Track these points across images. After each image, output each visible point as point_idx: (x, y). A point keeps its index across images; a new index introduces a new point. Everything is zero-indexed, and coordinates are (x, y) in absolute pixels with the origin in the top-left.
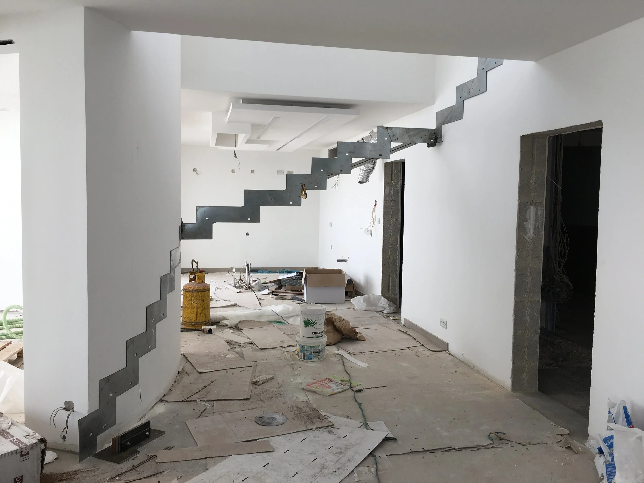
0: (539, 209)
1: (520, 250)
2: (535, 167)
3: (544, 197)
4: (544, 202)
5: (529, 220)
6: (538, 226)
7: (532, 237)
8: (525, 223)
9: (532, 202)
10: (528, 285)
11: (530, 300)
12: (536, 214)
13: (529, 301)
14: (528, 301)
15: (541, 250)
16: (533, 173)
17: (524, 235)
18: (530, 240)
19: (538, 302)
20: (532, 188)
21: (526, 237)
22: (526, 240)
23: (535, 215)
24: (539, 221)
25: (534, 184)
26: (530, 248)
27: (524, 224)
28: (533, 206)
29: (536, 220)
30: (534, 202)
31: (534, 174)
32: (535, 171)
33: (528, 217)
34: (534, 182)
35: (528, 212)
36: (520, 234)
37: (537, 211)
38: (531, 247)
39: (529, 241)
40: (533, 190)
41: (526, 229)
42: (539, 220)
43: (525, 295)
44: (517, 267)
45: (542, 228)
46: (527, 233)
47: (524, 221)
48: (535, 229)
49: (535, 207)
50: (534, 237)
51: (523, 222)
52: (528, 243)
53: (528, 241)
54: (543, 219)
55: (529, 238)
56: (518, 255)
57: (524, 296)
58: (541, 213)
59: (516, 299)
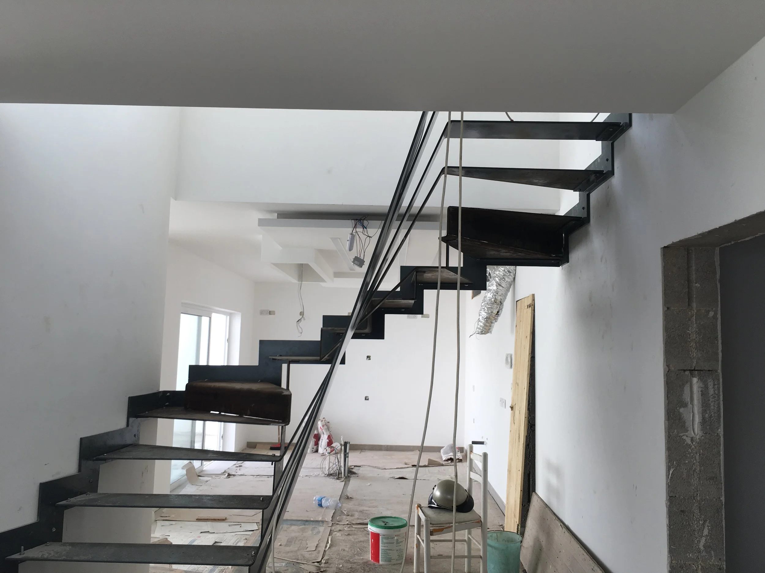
0: (710, 384)
1: (675, 463)
2: (694, 305)
3: (717, 361)
4: (720, 371)
5: (690, 406)
6: (711, 417)
7: (698, 438)
8: (682, 410)
9: (694, 370)
10: (696, 533)
11: (701, 565)
12: (704, 393)
13: (700, 567)
14: (698, 567)
15: (719, 464)
16: (692, 316)
17: (682, 434)
18: (694, 443)
19: (720, 569)
20: (693, 344)
21: (684, 437)
22: (686, 443)
23: (702, 395)
24: (712, 407)
25: (695, 335)
26: (695, 459)
27: (679, 412)
28: (696, 378)
29: (705, 406)
30: (697, 370)
31: (694, 317)
32: (695, 311)
33: (686, 397)
34: (696, 333)
35: (687, 389)
36: (672, 433)
37: (706, 387)
38: (697, 457)
39: (693, 446)
40: (693, 347)
41: (684, 422)
42: (712, 404)
43: (691, 555)
44: (670, 497)
45: (719, 422)
46: (687, 431)
47: (680, 407)
48: (704, 422)
49: (700, 379)
50: (703, 438)
51: (676, 408)
52: (690, 450)
53: (690, 446)
54: (719, 404)
55: (692, 440)
56: (671, 472)
57: (689, 555)
58: (714, 391)
59: (672, 560)
